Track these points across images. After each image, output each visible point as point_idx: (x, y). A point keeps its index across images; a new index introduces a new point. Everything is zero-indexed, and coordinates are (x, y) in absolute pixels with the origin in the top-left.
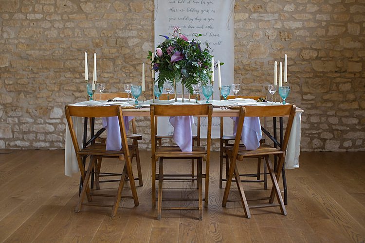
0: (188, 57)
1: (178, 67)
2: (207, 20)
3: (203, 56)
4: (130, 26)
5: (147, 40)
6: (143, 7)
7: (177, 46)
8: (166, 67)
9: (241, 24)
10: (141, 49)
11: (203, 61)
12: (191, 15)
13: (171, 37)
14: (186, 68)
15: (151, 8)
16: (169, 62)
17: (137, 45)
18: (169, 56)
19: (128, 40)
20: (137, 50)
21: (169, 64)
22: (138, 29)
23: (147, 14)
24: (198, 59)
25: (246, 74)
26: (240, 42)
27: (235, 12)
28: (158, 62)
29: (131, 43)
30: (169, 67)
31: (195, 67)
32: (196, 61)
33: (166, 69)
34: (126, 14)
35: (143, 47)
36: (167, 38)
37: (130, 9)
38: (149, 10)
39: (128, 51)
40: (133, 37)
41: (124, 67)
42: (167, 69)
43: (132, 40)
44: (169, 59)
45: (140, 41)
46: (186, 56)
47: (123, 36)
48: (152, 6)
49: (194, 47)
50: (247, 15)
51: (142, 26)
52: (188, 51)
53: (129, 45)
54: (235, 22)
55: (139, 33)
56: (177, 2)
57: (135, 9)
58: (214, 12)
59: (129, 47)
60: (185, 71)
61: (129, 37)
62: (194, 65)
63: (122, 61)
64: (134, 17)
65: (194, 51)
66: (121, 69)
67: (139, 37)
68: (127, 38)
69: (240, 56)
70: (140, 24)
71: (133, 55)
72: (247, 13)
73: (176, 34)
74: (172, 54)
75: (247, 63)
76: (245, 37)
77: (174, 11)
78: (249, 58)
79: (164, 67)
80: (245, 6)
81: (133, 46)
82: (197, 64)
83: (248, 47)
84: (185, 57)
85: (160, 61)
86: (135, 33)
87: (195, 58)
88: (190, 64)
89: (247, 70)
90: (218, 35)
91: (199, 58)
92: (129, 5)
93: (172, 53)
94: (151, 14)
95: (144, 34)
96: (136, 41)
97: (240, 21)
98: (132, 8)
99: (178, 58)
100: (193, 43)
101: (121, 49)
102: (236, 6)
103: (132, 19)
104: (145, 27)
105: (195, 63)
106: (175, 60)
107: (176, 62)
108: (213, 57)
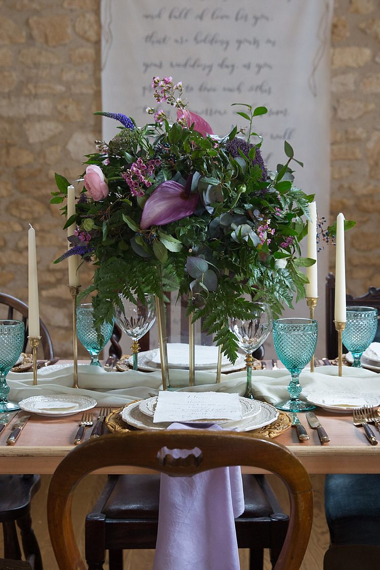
0: (215, 201)
1: (172, 245)
2: (254, 69)
3: (274, 199)
4: (31, 86)
5: (82, 127)
6: (69, 30)
7: (166, 157)
8: (122, 246)
9: (350, 78)
10: (66, 152)
11: (274, 219)
12: (206, 54)
13: (142, 122)
14: (208, 251)
15: (92, 34)
16: (133, 227)
17: (52, 142)
18: (134, 200)
19: (26, 126)
20: (53, 154)
21: (133, 234)
22: (54, 95)
23: (81, 51)
24: (257, 213)
25: (365, 222)
26: (346, 132)
27: (333, 45)
28: (89, 225)
29: (37, 133)
30: (135, 249)
31: (242, 248)
32: (248, 218)
33: (124, 252)
34: (20, 52)
35: (71, 147)
36: (127, 123)
37: (30, 37)
38: (88, 40)
39: (26, 158)
40: (40, 118)
41: (17, 204)
42: (129, 256)
43: (38, 126)
44: (136, 212)
45: (61, 128)
46: (207, 199)
47: (11, 114)
48: (95, 27)
49: (241, 162)
50: (367, 52)
51: (68, 85)
52: (216, 182)
53: (31, 141)
54: (334, 73)
55: (59, 107)
56: (165, 16)
57: (46, 36)
58: (274, 44)
59: (28, 146)
60: (202, 264)
61: (28, 118)
62: (240, 237)
63: (9, 187)
64: (43, 60)
65: (239, 179)
66: (8, 209)
67: (59, 116)
68: (25, 120)
69: (345, 171)
70: (60, 81)
71: (40, 171)
72: (366, 46)
73: (164, 107)
74: (149, 191)
75: (365, 192)
76: (360, 117)
77: (159, 42)
78: (371, 177)
79: (115, 246)
80: (363, 25)
81: (42, 143)
82: (253, 235)
83: (370, 145)
84: (200, 204)
85: (98, 222)
86: (44, 106)
87: (240, 206)
88: (223, 233)
89: (366, 211)
90: (285, 113)
91: (257, 205)
92: (27, 23)
93: (145, 187)
94: (91, 51)
95: (72, 110)
96: (51, 128)
97: (346, 70)
98: (35, 33)
99: (175, 210)
100: (235, 146)
101: (8, 153)
102: (335, 26)
103: (37, 65)
104: (76, 90)
105: (245, 228)
106: (160, 217)
107: (165, 228)
108: (311, 198)
